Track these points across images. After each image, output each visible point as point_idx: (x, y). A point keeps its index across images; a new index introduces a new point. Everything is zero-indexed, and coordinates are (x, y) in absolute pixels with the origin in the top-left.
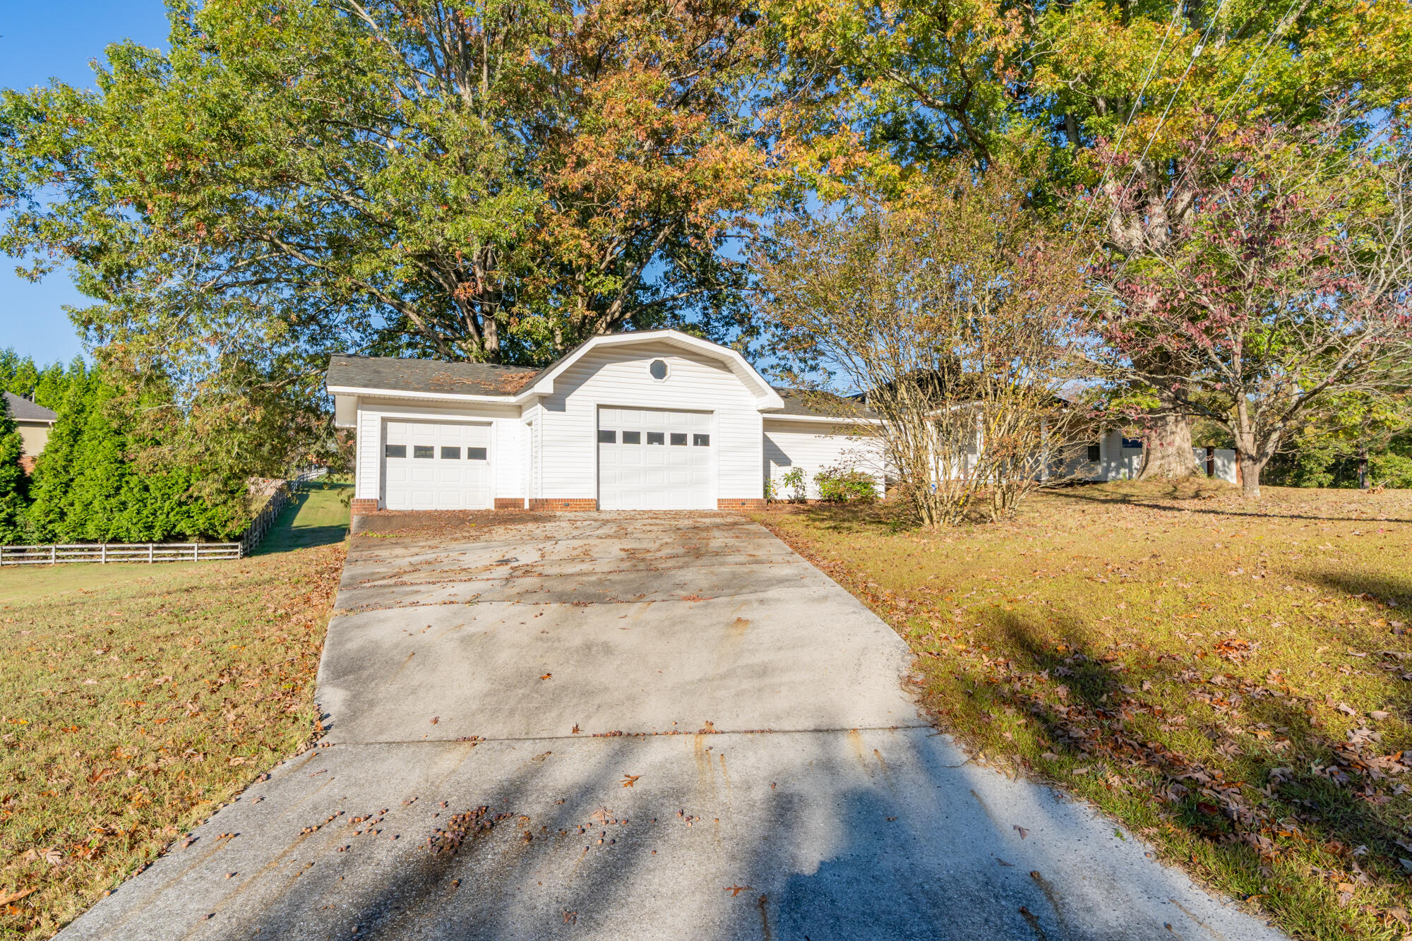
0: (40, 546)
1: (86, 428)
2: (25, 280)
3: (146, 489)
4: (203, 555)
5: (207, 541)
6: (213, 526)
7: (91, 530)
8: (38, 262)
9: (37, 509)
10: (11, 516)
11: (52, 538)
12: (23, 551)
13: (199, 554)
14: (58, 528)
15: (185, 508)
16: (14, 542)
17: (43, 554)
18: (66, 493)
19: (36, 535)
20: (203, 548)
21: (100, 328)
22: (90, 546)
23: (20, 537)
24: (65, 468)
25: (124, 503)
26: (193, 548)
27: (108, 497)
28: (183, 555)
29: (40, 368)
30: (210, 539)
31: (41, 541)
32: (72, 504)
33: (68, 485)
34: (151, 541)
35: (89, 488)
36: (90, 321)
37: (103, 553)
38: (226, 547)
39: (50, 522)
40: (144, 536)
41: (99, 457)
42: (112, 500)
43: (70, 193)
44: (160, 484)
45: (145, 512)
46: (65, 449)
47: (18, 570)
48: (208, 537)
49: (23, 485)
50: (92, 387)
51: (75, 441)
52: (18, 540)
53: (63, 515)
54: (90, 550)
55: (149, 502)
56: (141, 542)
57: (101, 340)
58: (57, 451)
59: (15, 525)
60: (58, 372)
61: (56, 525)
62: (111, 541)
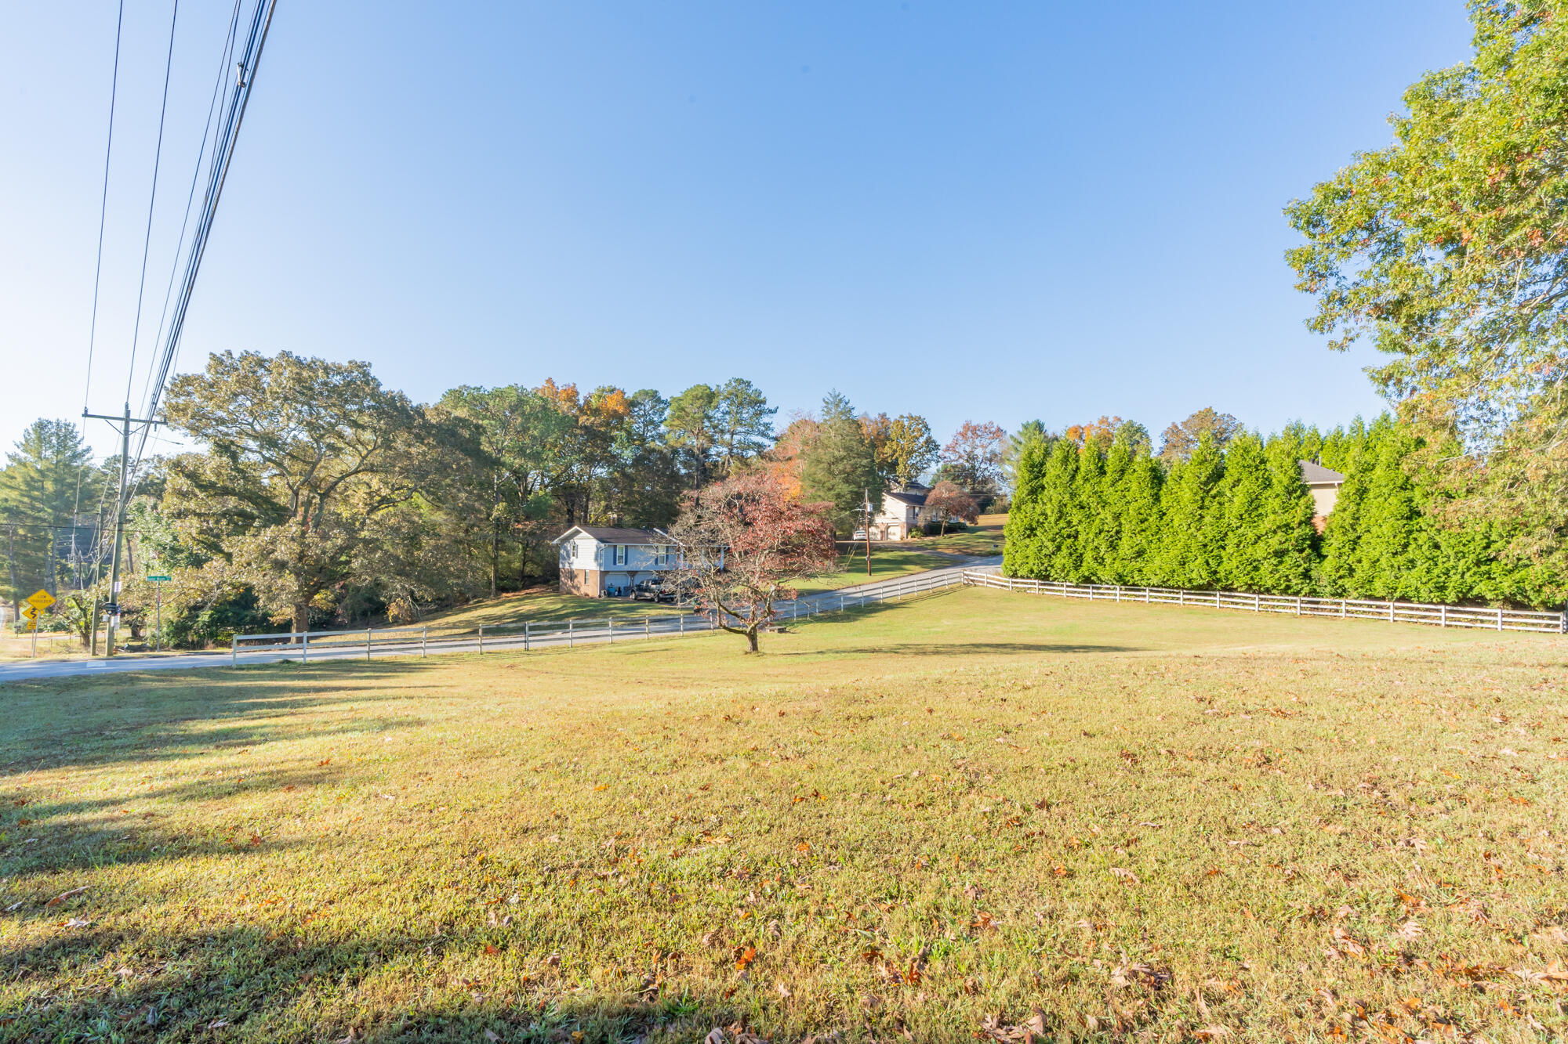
0: (1332, 600)
1: (1371, 486)
2: (1336, 352)
3: (1437, 546)
4: (1510, 623)
5: (1514, 608)
6: (1522, 592)
7: (1379, 588)
8: (1347, 331)
9: (1329, 565)
10: (1307, 570)
11: (1341, 593)
12: (1317, 603)
13: (1503, 623)
14: (1348, 583)
15: (1484, 568)
16: (1309, 594)
17: (1334, 607)
18: (1354, 549)
19: (1328, 589)
20: (1508, 615)
21: (1399, 381)
22: (1378, 603)
23: (1315, 590)
24: (1352, 525)
25: (1412, 561)
26: (1495, 615)
27: (1395, 554)
28: (1482, 621)
29: (1323, 434)
30: (1518, 605)
31: (1333, 595)
32: (1360, 561)
33: (1355, 543)
34: (1443, 602)
35: (1377, 544)
36: (1390, 376)
37: (1391, 611)
38: (1542, 617)
39: (1340, 577)
40: (1435, 596)
41: (1385, 514)
42: (1399, 558)
43: (1372, 256)
44: (1453, 541)
45: (1436, 571)
46: (1352, 508)
47: (1314, 620)
48: (1516, 602)
49: (1316, 543)
50: (1371, 445)
51: (1362, 499)
52: (1313, 592)
53: (1351, 571)
54: (1378, 607)
55: (1441, 560)
56: (1431, 603)
57: (1400, 393)
58: (1345, 510)
59: (1310, 578)
60: (1339, 435)
61: (1346, 580)
62: (1398, 600)
